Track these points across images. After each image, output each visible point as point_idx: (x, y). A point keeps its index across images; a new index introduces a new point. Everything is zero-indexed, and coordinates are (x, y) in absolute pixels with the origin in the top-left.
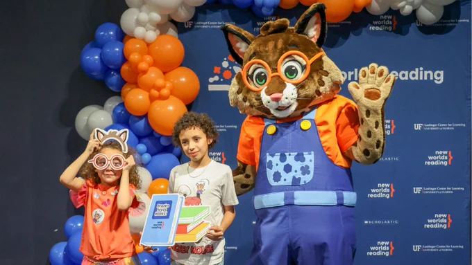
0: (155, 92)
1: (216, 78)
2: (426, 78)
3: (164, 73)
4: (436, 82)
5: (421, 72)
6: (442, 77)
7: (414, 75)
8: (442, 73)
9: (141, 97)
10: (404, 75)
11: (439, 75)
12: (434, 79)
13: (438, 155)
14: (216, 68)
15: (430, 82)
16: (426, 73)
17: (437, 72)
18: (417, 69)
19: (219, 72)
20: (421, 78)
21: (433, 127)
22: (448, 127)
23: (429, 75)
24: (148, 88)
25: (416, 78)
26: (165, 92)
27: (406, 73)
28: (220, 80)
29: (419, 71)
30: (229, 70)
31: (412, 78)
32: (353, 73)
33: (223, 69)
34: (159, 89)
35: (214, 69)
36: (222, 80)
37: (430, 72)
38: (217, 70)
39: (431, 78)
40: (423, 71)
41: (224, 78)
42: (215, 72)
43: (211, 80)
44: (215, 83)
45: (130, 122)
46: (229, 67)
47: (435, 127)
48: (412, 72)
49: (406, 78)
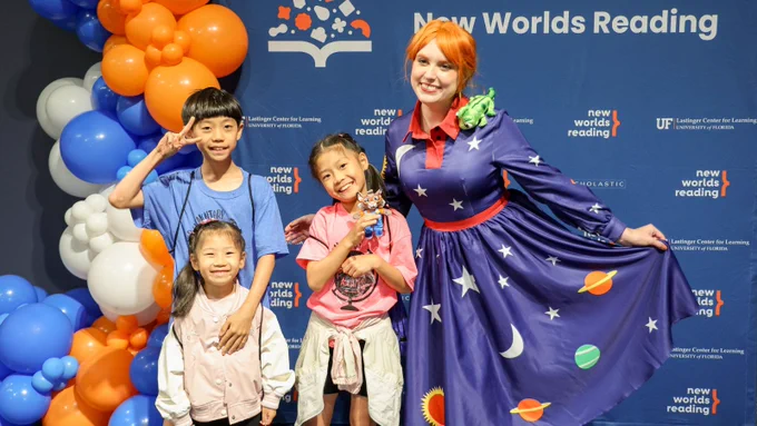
0: (153, 51)
1: (283, 28)
2: (682, 30)
3: (178, 17)
4: (702, 37)
5: (674, 18)
6: (714, 29)
7: (659, 24)
8: (714, 19)
9: (131, 61)
10: (639, 24)
11: (708, 24)
12: (699, 31)
13: (700, 178)
14: (281, 8)
15: (690, 38)
16: (683, 19)
17: (706, 17)
18: (665, 12)
19: (287, 18)
20: (673, 30)
21: (693, 123)
22: (725, 124)
23: (688, 23)
24: (142, 43)
25: (664, 29)
26: (172, 50)
27: (644, 19)
28: (289, 30)
29: (670, 15)
30: (307, 13)
31: (656, 30)
32: (540, 19)
33: (295, 12)
34: (160, 45)
35: (278, 12)
36: (293, 32)
37: (692, 18)
38: (284, 13)
39: (693, 30)
40: (678, 15)
41: (296, 29)
42: (280, 16)
43: (273, 32)
44: (280, 37)
45: (118, 108)
46: (305, 7)
47: (698, 124)
48: (655, 19)
49: (644, 29)
